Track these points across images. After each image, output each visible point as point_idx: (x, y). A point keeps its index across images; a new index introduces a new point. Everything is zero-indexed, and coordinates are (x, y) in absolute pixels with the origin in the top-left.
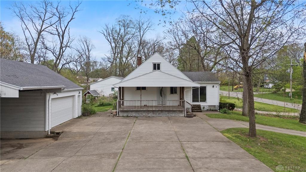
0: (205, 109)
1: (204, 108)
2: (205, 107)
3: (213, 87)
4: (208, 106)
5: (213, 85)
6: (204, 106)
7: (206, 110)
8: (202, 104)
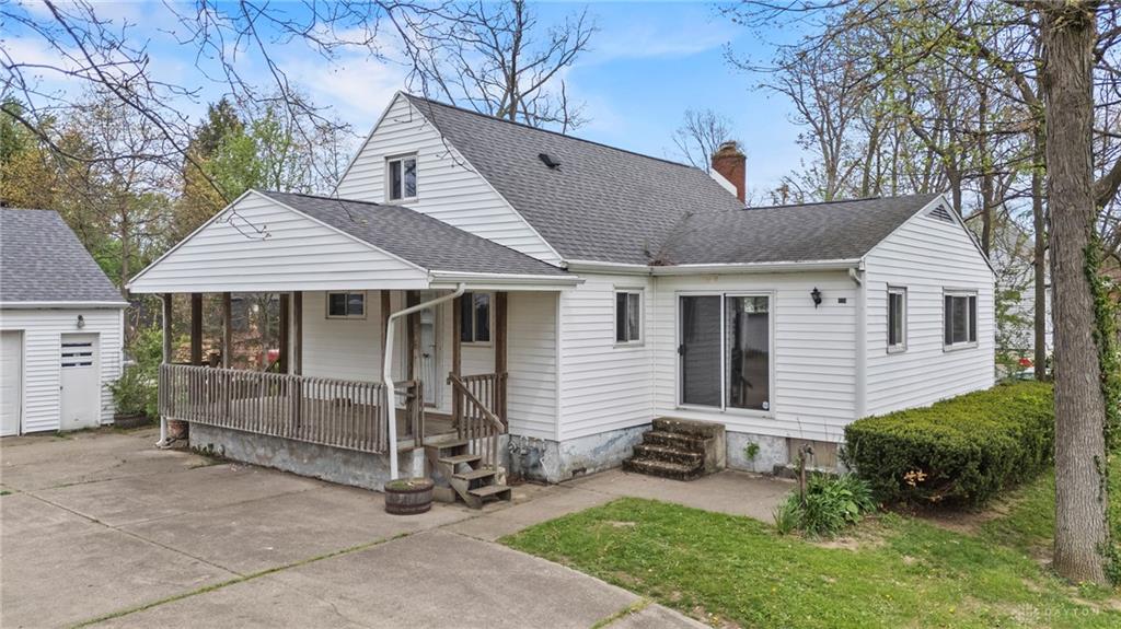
0: (764, 464)
1: (752, 451)
2: (763, 446)
3: (818, 301)
4: (782, 443)
5: (810, 286)
6: (755, 440)
7: (770, 469)
8: (737, 422)
